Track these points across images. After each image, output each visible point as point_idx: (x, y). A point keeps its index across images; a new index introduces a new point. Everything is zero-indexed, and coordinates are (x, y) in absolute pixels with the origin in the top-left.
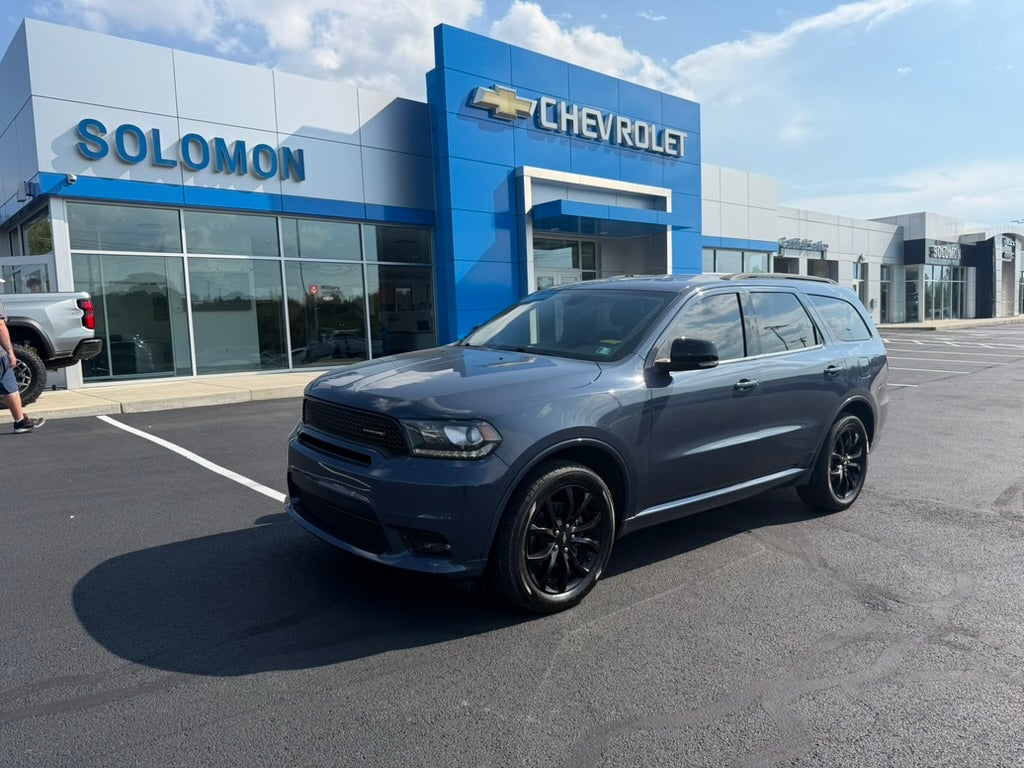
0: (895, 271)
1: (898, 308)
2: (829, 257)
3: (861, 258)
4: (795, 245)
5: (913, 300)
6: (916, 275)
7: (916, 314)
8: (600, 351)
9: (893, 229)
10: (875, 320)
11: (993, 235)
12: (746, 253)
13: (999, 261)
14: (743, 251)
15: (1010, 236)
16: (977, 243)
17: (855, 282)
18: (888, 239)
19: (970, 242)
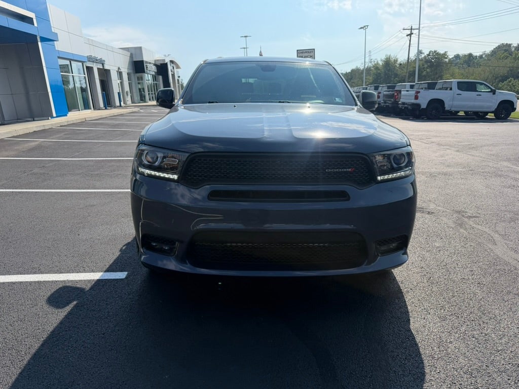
1: (137, 97)
2: (106, 67)
3: (119, 68)
4: (91, 59)
5: (141, 91)
6: (142, 78)
7: (144, 99)
8: (335, 100)
9: (129, 54)
10: (129, 102)
11: (167, 61)
12: (72, 62)
13: (170, 73)
14: (70, 60)
15: (172, 62)
16: (161, 64)
17: (119, 81)
18: (127, 59)
19: (158, 63)
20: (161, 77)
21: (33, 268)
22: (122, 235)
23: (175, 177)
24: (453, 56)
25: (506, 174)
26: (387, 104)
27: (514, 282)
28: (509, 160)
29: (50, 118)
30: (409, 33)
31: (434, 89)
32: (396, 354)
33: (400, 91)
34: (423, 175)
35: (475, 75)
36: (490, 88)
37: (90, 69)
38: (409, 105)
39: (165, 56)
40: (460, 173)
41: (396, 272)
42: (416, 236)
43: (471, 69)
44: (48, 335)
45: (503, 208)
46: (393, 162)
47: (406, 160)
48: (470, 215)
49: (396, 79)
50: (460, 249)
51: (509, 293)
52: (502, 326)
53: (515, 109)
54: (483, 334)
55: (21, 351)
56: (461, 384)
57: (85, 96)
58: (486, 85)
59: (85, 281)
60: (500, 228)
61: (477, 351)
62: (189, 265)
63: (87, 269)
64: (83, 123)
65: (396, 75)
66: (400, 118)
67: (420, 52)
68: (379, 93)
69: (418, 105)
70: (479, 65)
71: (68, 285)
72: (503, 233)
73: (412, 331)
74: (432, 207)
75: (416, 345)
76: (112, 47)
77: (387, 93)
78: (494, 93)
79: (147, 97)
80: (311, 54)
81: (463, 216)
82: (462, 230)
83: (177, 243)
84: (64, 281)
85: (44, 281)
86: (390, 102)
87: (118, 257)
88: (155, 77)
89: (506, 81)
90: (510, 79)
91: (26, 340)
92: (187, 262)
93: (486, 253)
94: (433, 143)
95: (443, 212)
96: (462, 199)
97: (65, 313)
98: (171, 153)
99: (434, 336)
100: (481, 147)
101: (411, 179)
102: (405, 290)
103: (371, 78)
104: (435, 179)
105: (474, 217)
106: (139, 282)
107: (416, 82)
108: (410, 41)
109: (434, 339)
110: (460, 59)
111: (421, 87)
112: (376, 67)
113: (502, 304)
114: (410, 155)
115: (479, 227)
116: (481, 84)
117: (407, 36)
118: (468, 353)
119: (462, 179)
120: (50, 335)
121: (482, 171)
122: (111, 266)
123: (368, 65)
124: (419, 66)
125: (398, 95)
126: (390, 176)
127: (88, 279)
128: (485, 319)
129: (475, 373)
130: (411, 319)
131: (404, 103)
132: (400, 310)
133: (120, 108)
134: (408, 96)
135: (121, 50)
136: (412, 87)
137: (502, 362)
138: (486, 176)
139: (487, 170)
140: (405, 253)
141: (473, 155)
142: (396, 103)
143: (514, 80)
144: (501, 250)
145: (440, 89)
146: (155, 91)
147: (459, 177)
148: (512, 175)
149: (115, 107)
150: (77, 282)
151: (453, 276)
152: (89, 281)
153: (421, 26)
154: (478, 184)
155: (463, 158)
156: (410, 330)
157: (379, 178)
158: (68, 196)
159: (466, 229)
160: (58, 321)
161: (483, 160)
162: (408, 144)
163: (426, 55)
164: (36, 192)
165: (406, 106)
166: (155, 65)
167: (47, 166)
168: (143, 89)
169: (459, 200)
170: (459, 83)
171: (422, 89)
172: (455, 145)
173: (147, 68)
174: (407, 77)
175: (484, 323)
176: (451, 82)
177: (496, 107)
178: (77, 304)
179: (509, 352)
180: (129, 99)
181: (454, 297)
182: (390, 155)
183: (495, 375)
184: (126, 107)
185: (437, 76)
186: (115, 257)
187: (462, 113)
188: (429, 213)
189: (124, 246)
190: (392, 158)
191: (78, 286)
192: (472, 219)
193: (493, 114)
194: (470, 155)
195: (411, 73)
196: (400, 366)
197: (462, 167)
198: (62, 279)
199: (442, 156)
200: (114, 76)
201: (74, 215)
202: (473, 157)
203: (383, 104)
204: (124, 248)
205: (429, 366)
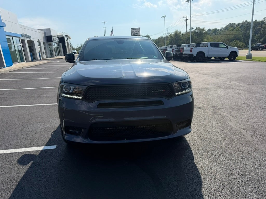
0: (46, 44)
1: (49, 55)
2: (32, 40)
3: (39, 40)
4: (23, 35)
5: (51, 52)
6: (51, 45)
7: (52, 55)
8: (154, 57)
9: (43, 32)
10: (45, 57)
11: (64, 35)
12: (13, 37)
13: (66, 42)
14: (12, 37)
15: (66, 36)
16: (61, 37)
17: (39, 47)
18: (43, 35)
19: (60, 37)
20: (61, 44)
21: (7, 147)
22: (51, 127)
23: (81, 98)
24: (207, 30)
25: (235, 87)
26: (177, 55)
27: (240, 138)
28: (236, 80)
29: (3, 68)
30: (186, 19)
31: (199, 47)
32: (189, 174)
33: (183, 48)
34: (196, 90)
35: (218, 38)
36: (225, 45)
37: (23, 41)
38: (187, 55)
39: (63, 33)
40: (214, 88)
41: (186, 137)
42: (195, 119)
43: (216, 36)
44: (21, 179)
45: (234, 104)
46: (182, 86)
47: (188, 85)
48: (219, 108)
49: (181, 42)
50: (215, 125)
51: (238, 143)
52: (235, 158)
53: (238, 55)
54: (227, 163)
55: (9, 187)
56: (218, 185)
57: (21, 55)
58: (224, 44)
59: (35, 151)
60: (233, 113)
61: (224, 170)
62: (89, 140)
63: (35, 145)
64: (21, 69)
65: (181, 40)
66: (184, 62)
67: (192, 28)
68: (173, 49)
69: (192, 55)
70: (220, 34)
71: (27, 153)
72: (234, 116)
73: (195, 163)
74: (201, 105)
75: (198, 169)
76: (34, 29)
77: (177, 49)
78: (228, 48)
79: (54, 54)
80: (138, 30)
81: (216, 109)
82: (215, 116)
83: (83, 129)
84: (25, 152)
85: (14, 153)
86: (178, 54)
87: (50, 138)
88: (58, 44)
89: (233, 41)
90: (235, 41)
91: (10, 182)
92: (88, 138)
93: (227, 125)
94: (200, 73)
95: (207, 107)
96: (215, 101)
97: (28, 167)
98: (77, 86)
99: (205, 165)
100: (223, 74)
101: (190, 93)
102: (191, 145)
103: (168, 42)
104: (202, 91)
105: (221, 109)
106: (63, 150)
107: (191, 43)
108: (187, 23)
109: (205, 166)
110: (211, 31)
111: (193, 46)
112: (171, 36)
113: (235, 149)
114: (189, 82)
115: (223, 113)
116: (221, 44)
117: (185, 20)
118: (220, 172)
119: (215, 90)
120: (22, 178)
121: (224, 86)
122: (47, 143)
123: (167, 35)
124: (192, 35)
125: (182, 50)
126: (181, 93)
127: (37, 150)
128: (227, 156)
129: (224, 180)
130: (194, 158)
131: (185, 54)
132: (189, 154)
133: (40, 61)
134: (187, 50)
135: (39, 30)
136: (189, 46)
137: (236, 174)
138: (225, 89)
139: (226, 86)
140: (190, 128)
141: (219, 79)
142: (181, 54)
143: (237, 40)
144: (234, 124)
145: (202, 47)
146: (58, 51)
147: (213, 90)
148: (238, 88)
149: (38, 60)
150: (31, 152)
151: (212, 137)
152: (38, 151)
153: (191, 15)
154: (222, 93)
155: (215, 80)
156: (194, 163)
157: (176, 94)
158: (19, 109)
159: (217, 115)
160: (25, 172)
161: (224, 81)
162: (189, 77)
163: (194, 29)
164: (2, 107)
165: (186, 55)
166: (58, 38)
167: (5, 93)
168: (52, 50)
169: (214, 101)
170: (211, 43)
171: (194, 47)
172: (211, 74)
173: (53, 39)
174: (186, 41)
175: (227, 157)
176: (207, 43)
177: (229, 55)
178: (33, 163)
179: (238, 169)
180: (45, 56)
181: (213, 147)
182: (180, 83)
183: (232, 180)
184: (44, 60)
185: (200, 40)
186: (49, 138)
187: (213, 58)
188: (200, 108)
189: (53, 132)
190: (181, 84)
191: (32, 154)
192: (220, 110)
193: (228, 58)
194: (218, 79)
195: (188, 38)
196: (191, 180)
197: (214, 85)
198: (23, 151)
199: (205, 80)
200: (36, 44)
201: (24, 118)
202: (219, 80)
203: (175, 55)
204: (53, 133)
205: (203, 178)
